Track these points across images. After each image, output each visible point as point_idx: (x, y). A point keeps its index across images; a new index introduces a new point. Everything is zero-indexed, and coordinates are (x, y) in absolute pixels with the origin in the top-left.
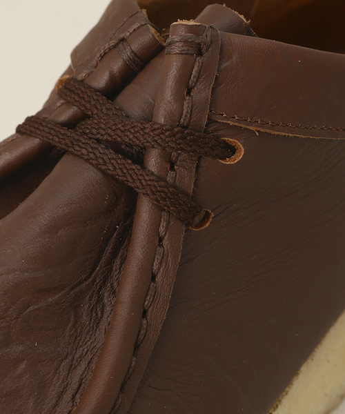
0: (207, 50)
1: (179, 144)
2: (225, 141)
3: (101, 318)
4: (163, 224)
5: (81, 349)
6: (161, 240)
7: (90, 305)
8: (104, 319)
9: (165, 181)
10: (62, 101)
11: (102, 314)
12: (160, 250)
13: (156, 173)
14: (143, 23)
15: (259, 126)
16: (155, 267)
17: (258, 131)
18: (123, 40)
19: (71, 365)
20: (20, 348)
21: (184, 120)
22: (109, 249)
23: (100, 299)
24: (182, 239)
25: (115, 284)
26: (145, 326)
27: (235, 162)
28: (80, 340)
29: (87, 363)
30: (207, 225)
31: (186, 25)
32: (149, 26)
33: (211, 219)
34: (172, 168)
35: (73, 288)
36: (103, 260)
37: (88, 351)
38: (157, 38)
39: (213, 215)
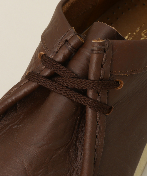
0: (107, 50)
1: (101, 87)
2: (116, 81)
3: (78, 153)
4: (98, 116)
5: (73, 167)
6: (97, 122)
7: (73, 149)
8: (79, 154)
9: (97, 101)
10: (44, 67)
11: (78, 152)
12: (98, 126)
13: (93, 98)
14: (74, 34)
15: (128, 73)
16: (97, 133)
17: (128, 75)
18: (66, 41)
19: (71, 174)
20: (52, 172)
21: (102, 77)
22: (77, 127)
23: (76, 146)
24: (105, 120)
25: (80, 139)
26: (96, 155)
27: (121, 88)
28: (72, 164)
29: (76, 172)
30: (112, 111)
31: (99, 43)
32: (77, 35)
33: (113, 109)
34: (99, 95)
35: (66, 145)
36: (75, 131)
37: (75, 167)
38: (81, 41)
39: (113, 107)
